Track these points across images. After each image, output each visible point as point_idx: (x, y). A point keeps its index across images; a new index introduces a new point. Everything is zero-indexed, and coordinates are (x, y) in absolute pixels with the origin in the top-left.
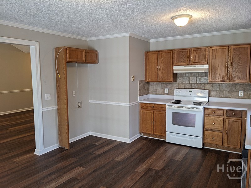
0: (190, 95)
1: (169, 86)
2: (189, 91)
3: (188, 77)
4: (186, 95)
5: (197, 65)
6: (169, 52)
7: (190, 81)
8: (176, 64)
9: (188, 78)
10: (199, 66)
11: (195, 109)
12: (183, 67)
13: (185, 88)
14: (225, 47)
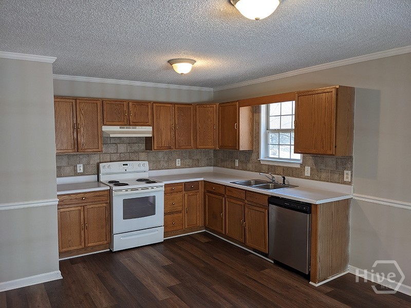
0: (126, 170)
1: (85, 160)
2: (124, 165)
3: (114, 143)
4: (120, 171)
5: (138, 125)
6: (95, 102)
7: (117, 150)
8: (108, 123)
9: (114, 145)
10: (140, 127)
11: (155, 189)
12: (117, 128)
13: (110, 162)
14: (169, 105)
